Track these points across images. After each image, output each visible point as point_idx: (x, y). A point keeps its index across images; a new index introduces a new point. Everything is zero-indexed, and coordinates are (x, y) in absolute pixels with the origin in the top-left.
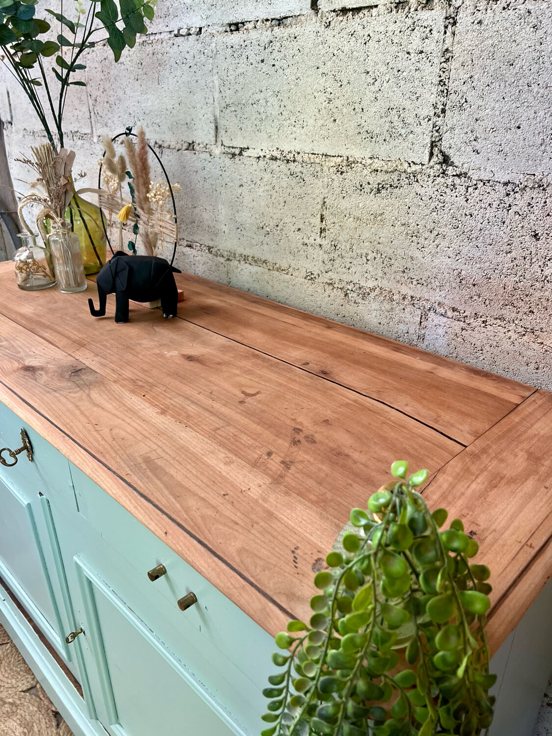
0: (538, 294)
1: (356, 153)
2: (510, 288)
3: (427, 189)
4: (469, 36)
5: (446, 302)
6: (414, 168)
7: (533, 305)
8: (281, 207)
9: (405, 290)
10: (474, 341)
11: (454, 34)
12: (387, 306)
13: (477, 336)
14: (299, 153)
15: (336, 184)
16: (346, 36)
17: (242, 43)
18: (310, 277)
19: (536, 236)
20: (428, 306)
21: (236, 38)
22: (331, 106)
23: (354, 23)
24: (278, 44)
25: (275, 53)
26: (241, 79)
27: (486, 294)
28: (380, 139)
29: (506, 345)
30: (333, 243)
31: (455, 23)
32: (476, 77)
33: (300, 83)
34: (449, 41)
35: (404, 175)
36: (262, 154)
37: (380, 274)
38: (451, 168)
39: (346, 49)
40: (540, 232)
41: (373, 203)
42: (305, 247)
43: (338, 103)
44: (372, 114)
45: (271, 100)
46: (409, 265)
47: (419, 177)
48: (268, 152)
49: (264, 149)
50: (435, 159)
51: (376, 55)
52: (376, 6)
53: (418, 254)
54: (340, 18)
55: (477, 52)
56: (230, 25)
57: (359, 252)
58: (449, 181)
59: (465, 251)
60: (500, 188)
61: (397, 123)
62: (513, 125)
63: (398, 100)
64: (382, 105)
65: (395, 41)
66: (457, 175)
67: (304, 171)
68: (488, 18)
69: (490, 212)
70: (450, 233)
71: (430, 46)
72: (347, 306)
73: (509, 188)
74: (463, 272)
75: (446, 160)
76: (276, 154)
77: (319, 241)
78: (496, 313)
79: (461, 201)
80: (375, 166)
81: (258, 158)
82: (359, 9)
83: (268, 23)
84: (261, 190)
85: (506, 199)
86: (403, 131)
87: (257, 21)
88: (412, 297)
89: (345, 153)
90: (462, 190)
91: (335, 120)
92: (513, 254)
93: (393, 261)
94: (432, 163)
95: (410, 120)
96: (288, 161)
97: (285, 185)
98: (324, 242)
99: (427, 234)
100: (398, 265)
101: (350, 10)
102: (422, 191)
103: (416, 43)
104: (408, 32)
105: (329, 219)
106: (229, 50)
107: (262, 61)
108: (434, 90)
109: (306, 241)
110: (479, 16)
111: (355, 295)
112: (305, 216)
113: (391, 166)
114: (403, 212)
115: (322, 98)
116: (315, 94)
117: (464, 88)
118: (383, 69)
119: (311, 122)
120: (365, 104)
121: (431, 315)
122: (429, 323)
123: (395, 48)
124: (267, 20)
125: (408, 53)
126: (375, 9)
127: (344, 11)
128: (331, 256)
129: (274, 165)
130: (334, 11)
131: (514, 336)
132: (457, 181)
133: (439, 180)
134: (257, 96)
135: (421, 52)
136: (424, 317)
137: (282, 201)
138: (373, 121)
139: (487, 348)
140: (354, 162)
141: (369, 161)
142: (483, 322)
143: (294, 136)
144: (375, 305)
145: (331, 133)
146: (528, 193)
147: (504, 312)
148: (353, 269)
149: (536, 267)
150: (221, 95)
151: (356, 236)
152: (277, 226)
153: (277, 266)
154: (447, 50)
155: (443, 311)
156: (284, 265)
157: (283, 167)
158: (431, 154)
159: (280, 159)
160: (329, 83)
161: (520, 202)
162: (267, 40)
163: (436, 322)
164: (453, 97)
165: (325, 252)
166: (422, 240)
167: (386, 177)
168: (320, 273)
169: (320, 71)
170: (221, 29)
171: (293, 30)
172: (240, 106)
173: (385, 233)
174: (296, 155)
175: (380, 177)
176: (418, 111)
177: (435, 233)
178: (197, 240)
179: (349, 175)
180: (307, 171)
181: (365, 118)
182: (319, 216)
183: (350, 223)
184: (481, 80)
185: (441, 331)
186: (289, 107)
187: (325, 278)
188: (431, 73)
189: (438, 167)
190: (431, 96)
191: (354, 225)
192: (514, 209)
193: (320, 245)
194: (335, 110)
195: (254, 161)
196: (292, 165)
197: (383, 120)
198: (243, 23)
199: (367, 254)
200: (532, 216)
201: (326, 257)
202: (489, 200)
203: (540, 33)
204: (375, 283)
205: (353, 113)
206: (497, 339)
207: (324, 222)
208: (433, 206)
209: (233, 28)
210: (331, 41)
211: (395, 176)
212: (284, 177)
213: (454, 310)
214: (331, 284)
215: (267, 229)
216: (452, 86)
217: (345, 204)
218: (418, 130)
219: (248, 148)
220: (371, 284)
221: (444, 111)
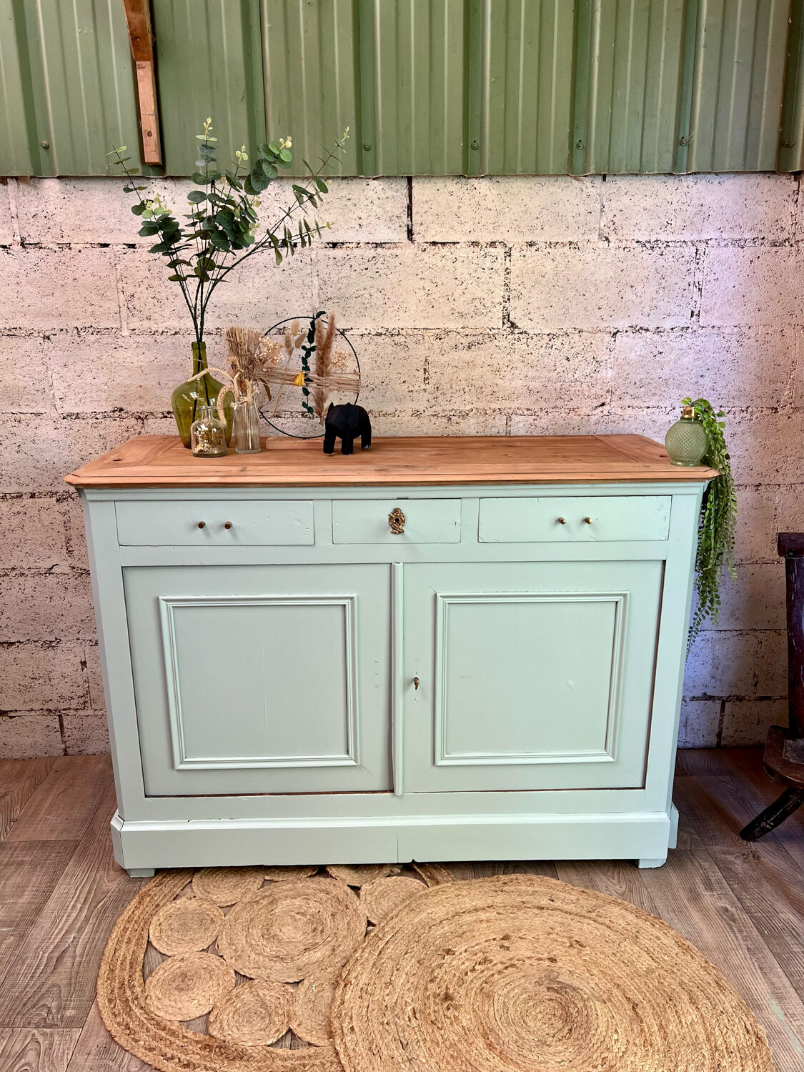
0: (573, 389)
1: (451, 326)
2: (558, 390)
3: (503, 342)
4: (519, 262)
5: (522, 406)
6: (493, 331)
7: (572, 396)
8: (386, 367)
9: (494, 406)
10: (541, 425)
11: (510, 261)
12: (482, 419)
13: (543, 421)
14: (403, 329)
15: (436, 346)
16: (439, 258)
17: (346, 256)
18: (417, 414)
19: (568, 359)
20: (511, 412)
21: (338, 252)
22: (429, 297)
23: (444, 251)
24: (381, 259)
25: (378, 265)
26: (344, 281)
27: (545, 396)
28: (469, 316)
29: (561, 422)
30: (436, 386)
31: (510, 256)
32: (525, 282)
33: (402, 284)
34: (508, 264)
35: (486, 336)
36: (367, 332)
37: (475, 399)
38: (517, 329)
39: (440, 264)
40: (569, 356)
41: (467, 355)
42: (411, 393)
43: (433, 296)
44: (462, 302)
45: (376, 295)
46: (496, 389)
47: (496, 336)
48: (373, 330)
49: (369, 329)
50: (507, 325)
51: (461, 269)
52: (458, 243)
53: (501, 382)
54: (433, 247)
55: (524, 270)
56: (328, 243)
57: (458, 389)
58: (516, 336)
59: (530, 374)
60: (545, 337)
61: (479, 306)
62: (549, 305)
63: (479, 294)
64: (468, 297)
65: (474, 262)
66: (521, 333)
67: (408, 341)
68: (528, 254)
69: (542, 351)
70: (520, 365)
71: (497, 266)
72: (451, 427)
73: (551, 336)
74: (531, 387)
75: (513, 325)
76: (380, 331)
77: (423, 386)
78: (553, 405)
79: (524, 347)
80: (467, 333)
81: (362, 335)
82: (444, 244)
83: (370, 245)
84: (366, 358)
85: (550, 342)
86: (484, 311)
87: (359, 243)
88: (499, 409)
89: (441, 326)
90: (525, 340)
91: (433, 307)
92: (558, 370)
93: (483, 389)
94: (505, 327)
95: (488, 304)
96: (392, 335)
97: (390, 352)
98: (427, 387)
99: (506, 368)
100: (489, 390)
101: (438, 243)
102: (500, 344)
103: (488, 264)
104: (483, 258)
105: (431, 370)
106: (332, 261)
107: (367, 269)
108: (502, 288)
109: (411, 389)
110: (523, 253)
111: (456, 418)
112: (409, 372)
113: (478, 332)
114: (488, 358)
115: (423, 293)
116: (417, 291)
117: (520, 288)
118: (467, 277)
119: (413, 308)
120: (456, 296)
121: (513, 417)
122: (512, 423)
123: (474, 266)
124: (368, 243)
125: (484, 269)
126: (458, 245)
127: (434, 243)
128: (435, 395)
129: (379, 339)
130: (427, 243)
131: (564, 415)
132: (521, 336)
133: (509, 337)
134: (363, 292)
135: (492, 269)
136: (509, 418)
137: (387, 363)
138: (461, 305)
139: (550, 426)
140: (450, 332)
141: (462, 330)
142: (546, 412)
143: (397, 318)
144: (472, 421)
145: (430, 314)
146: (561, 338)
147: (557, 403)
148: (454, 400)
149: (570, 375)
150: (321, 291)
151: (455, 378)
152: (383, 382)
153: (383, 413)
154: (507, 268)
155: (521, 412)
156: (391, 410)
157: (388, 340)
158: (503, 323)
159: (385, 334)
160: (428, 285)
161: (557, 343)
162: (372, 256)
163: (517, 420)
164: (513, 292)
165: (429, 394)
166: (502, 373)
167: (475, 338)
168: (425, 409)
169: (420, 276)
170: (320, 246)
171: (395, 251)
172: (343, 299)
173: (476, 373)
174: (400, 331)
175: (470, 339)
176: (493, 300)
177: (510, 367)
178: (286, 409)
179: (446, 340)
180: (410, 341)
181: (456, 304)
182: (422, 370)
183: (450, 370)
184: (529, 284)
185: (521, 425)
186: (393, 299)
187: (430, 412)
188: (499, 279)
189: (509, 329)
190: (500, 292)
191: (451, 371)
192: (554, 347)
193: (424, 389)
194: (432, 300)
195: (359, 339)
196: (396, 338)
197: (470, 305)
198: (343, 244)
199: (464, 389)
200: (564, 349)
201: (430, 397)
202: (541, 344)
203: (556, 263)
204: (472, 406)
205: (447, 301)
206: (555, 419)
207: (427, 373)
208: (507, 352)
209: (331, 246)
210: (426, 260)
211: (480, 337)
212: (388, 346)
213: (528, 410)
214: (435, 415)
215: (372, 386)
216: (512, 287)
217: (444, 359)
218: (494, 310)
219: (352, 329)
220: (468, 408)
221: (509, 299)
